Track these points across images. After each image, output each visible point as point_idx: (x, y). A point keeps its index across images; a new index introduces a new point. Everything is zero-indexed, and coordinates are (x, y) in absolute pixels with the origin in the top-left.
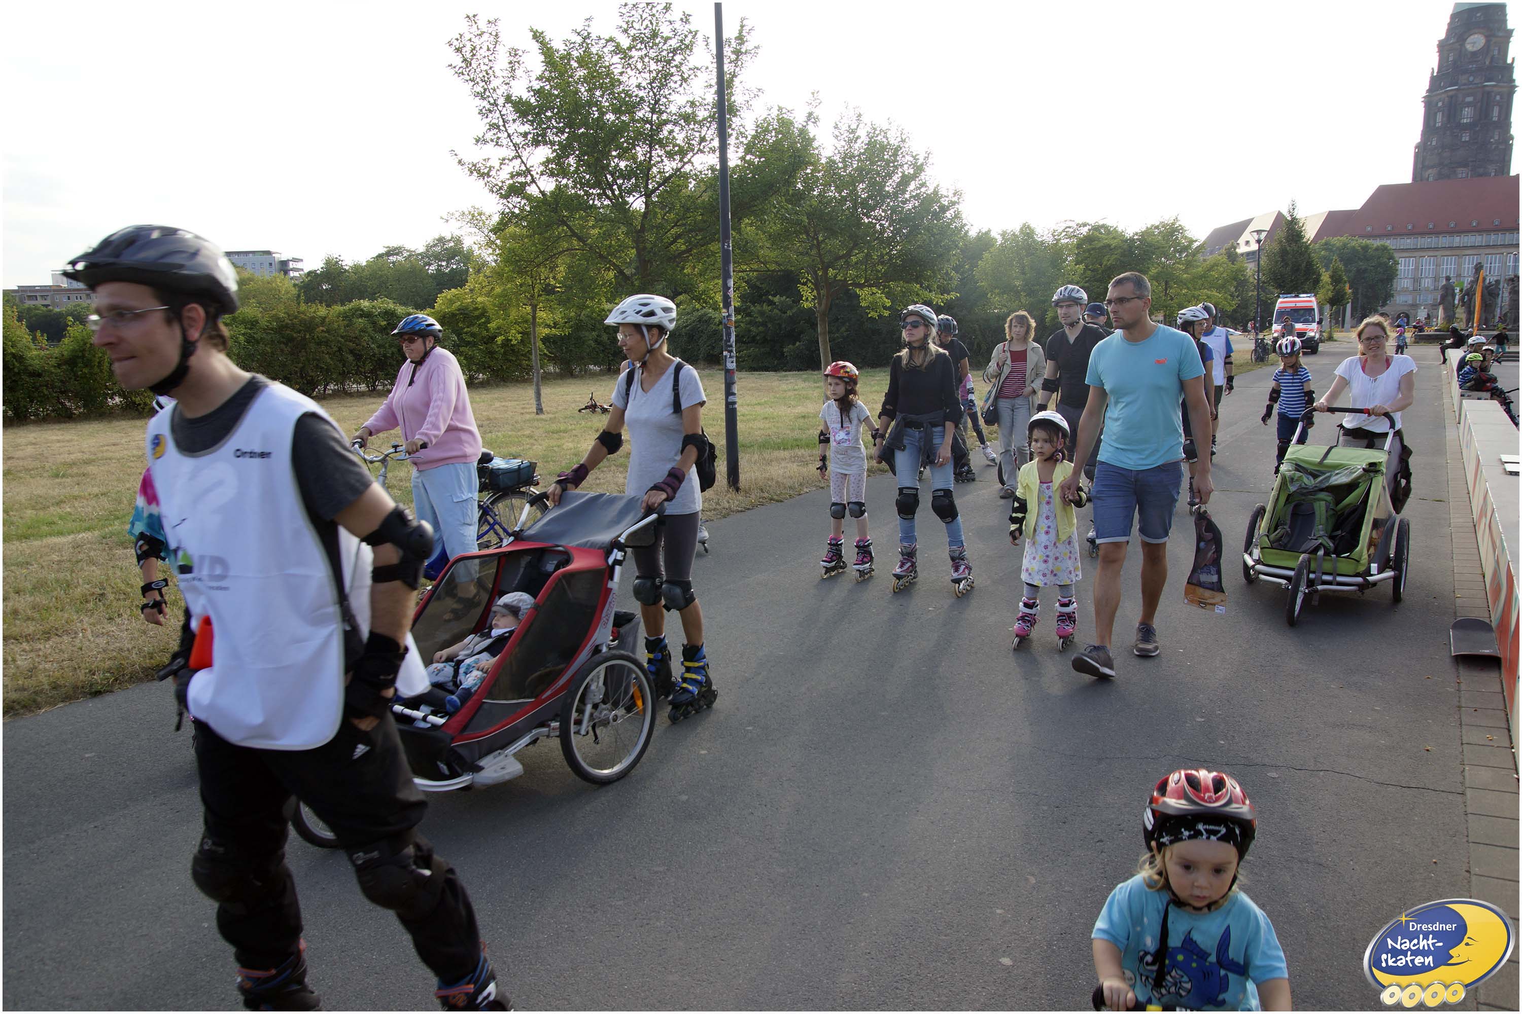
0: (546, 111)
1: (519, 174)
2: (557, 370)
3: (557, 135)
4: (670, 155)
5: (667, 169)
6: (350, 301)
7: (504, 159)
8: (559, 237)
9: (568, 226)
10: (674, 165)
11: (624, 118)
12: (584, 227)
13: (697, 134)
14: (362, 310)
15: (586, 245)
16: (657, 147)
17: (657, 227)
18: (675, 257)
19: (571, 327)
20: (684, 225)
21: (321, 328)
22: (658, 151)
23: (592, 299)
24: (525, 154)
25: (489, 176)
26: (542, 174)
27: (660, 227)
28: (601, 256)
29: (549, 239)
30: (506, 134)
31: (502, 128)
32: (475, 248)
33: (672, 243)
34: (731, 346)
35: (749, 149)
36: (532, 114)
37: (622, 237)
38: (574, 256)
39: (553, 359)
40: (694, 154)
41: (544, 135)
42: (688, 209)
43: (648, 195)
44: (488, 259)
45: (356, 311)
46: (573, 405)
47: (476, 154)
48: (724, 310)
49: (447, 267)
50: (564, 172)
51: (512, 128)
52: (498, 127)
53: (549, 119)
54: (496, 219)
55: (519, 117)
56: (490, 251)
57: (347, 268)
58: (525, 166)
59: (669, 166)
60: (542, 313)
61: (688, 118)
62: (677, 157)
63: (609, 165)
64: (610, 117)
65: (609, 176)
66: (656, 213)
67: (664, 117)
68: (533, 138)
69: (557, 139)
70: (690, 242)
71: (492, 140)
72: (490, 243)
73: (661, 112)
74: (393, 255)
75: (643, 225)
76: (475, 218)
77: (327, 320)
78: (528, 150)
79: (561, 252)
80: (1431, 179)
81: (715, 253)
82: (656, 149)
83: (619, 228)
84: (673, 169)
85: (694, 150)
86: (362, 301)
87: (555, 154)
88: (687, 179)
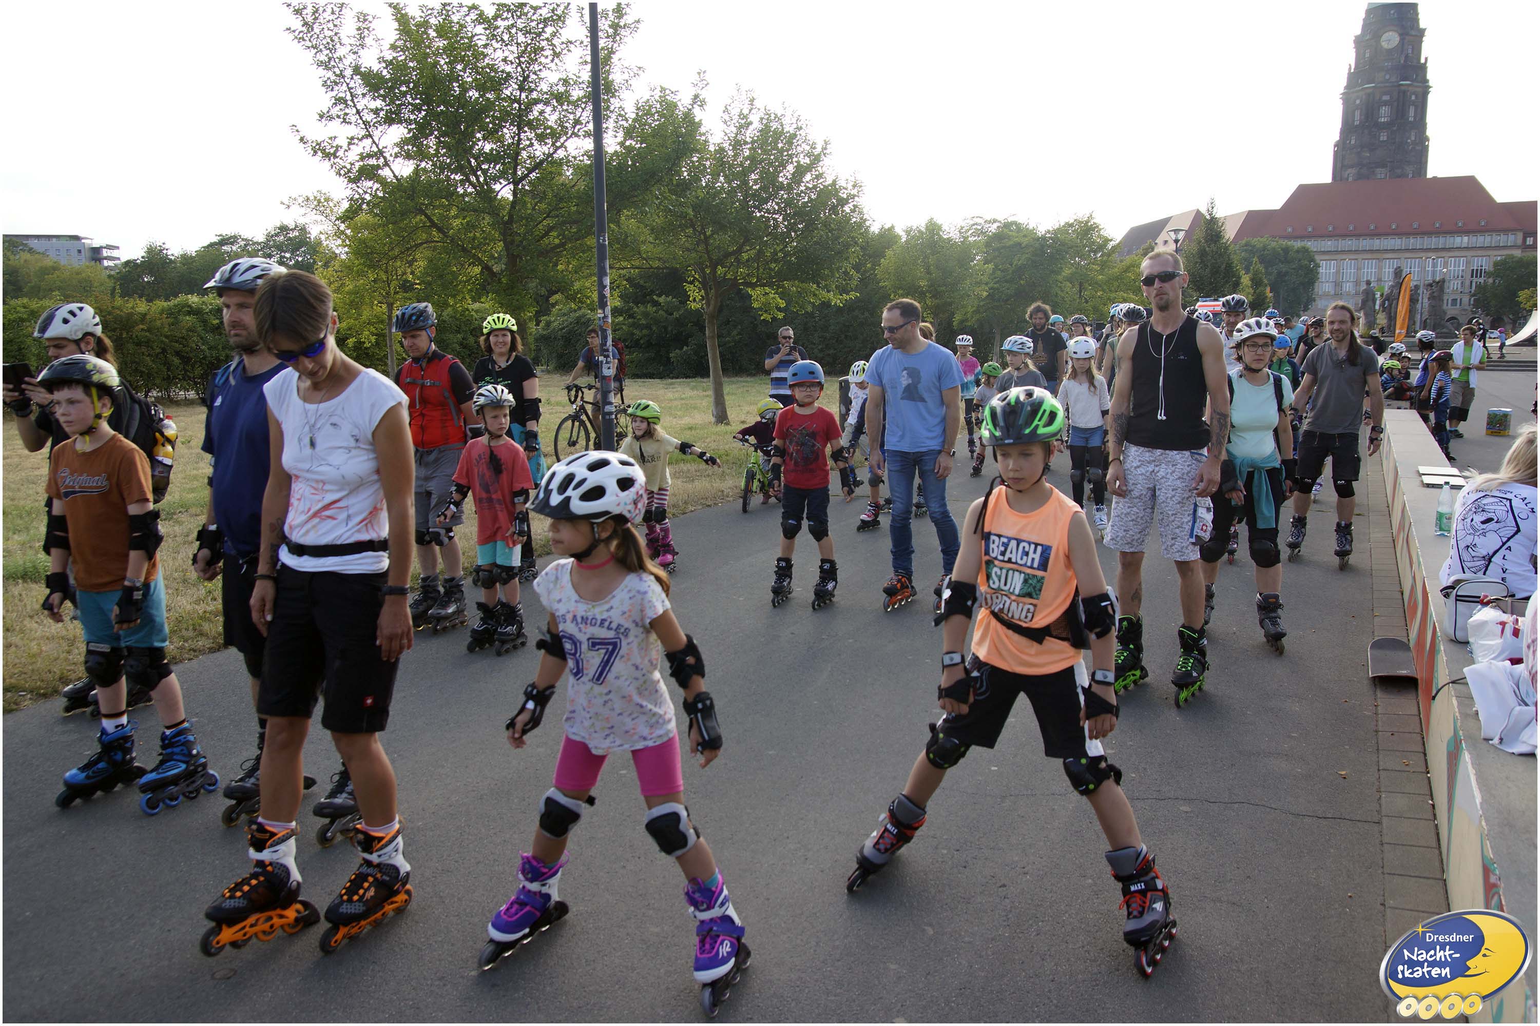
0: (401, 86)
1: (369, 156)
3: (412, 112)
4: (541, 138)
5: (538, 153)
6: (176, 296)
7: (352, 138)
8: (417, 228)
9: (426, 216)
10: (546, 149)
11: (488, 95)
12: (447, 217)
13: (571, 117)
14: (190, 306)
15: (447, 237)
16: (526, 129)
17: (527, 218)
18: (548, 252)
20: (557, 216)
21: (141, 326)
22: (528, 134)
23: (454, 296)
24: (376, 134)
25: (335, 157)
26: (396, 156)
27: (529, 218)
28: (464, 250)
29: (404, 230)
30: (354, 111)
31: (350, 103)
32: (323, 237)
33: (542, 237)
35: (629, 133)
36: (386, 88)
37: (488, 229)
38: (435, 249)
40: (568, 138)
41: (398, 113)
42: (561, 199)
43: (516, 183)
44: (337, 252)
45: (183, 307)
47: (320, 132)
48: (600, 311)
49: (291, 259)
50: (421, 154)
51: (361, 103)
52: (345, 102)
53: (404, 94)
54: (346, 205)
55: (370, 91)
56: (339, 242)
57: (173, 258)
58: (377, 147)
59: (540, 150)
61: (561, 98)
62: (549, 141)
63: (472, 148)
64: (473, 94)
65: (473, 161)
66: (525, 203)
67: (534, 95)
68: (386, 115)
69: (412, 117)
70: (564, 236)
71: (339, 117)
72: (339, 233)
73: (531, 91)
74: (227, 244)
75: (511, 216)
76: (320, 204)
77: (148, 317)
78: (380, 128)
79: (417, 246)
80: (1350, 179)
81: (590, 248)
82: (526, 132)
83: (484, 219)
84: (544, 154)
85: (567, 133)
86: (190, 296)
87: (411, 134)
88: (561, 165)
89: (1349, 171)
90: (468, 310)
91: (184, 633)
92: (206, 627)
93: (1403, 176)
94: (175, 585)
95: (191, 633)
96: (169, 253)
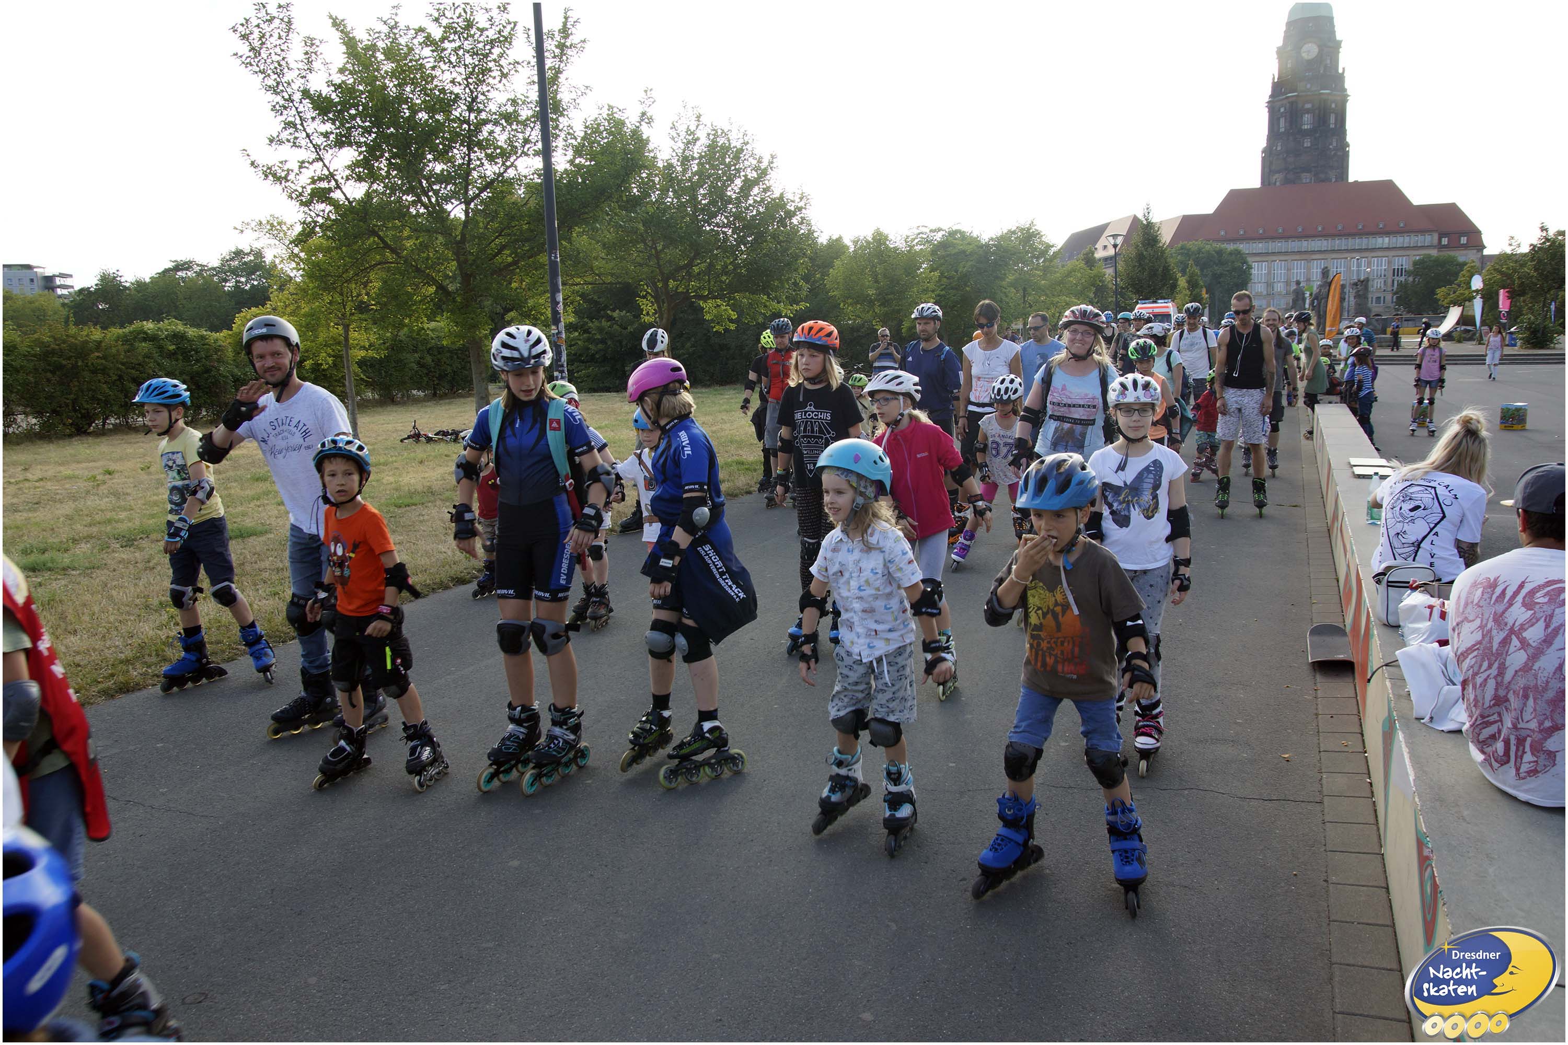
0: (350, 108)
1: (320, 179)
2: (377, 396)
3: (362, 135)
4: (491, 158)
5: (488, 173)
6: (131, 323)
7: (303, 162)
8: (370, 250)
9: (380, 237)
10: (496, 169)
11: (437, 117)
12: (401, 239)
13: (520, 136)
14: (145, 333)
15: (400, 257)
16: (476, 149)
17: (479, 238)
18: (501, 270)
19: (387, 349)
20: (509, 235)
21: (97, 354)
22: (478, 154)
23: (410, 316)
24: (327, 157)
25: (287, 181)
26: (348, 179)
27: (481, 237)
28: (418, 270)
29: (357, 251)
30: (304, 135)
31: (299, 127)
32: (277, 261)
33: (497, 254)
34: (562, 366)
35: (578, 151)
36: (335, 112)
37: (441, 249)
38: (389, 270)
39: (368, 384)
40: (518, 158)
41: (348, 136)
42: (513, 218)
43: (467, 203)
44: (292, 275)
45: (139, 334)
46: (395, 435)
47: (271, 156)
48: (553, 327)
49: (247, 282)
50: (372, 176)
51: (311, 127)
52: (295, 126)
53: (353, 118)
54: (298, 228)
55: (319, 115)
56: (293, 265)
57: (128, 285)
58: (328, 169)
59: (490, 170)
60: (356, 334)
61: (509, 118)
62: (500, 161)
63: (423, 170)
64: (423, 116)
65: (424, 182)
66: (477, 222)
67: (483, 116)
68: (337, 139)
69: (363, 140)
70: (516, 254)
71: (288, 141)
72: (293, 256)
73: (479, 111)
74: (182, 270)
75: (463, 235)
76: (274, 227)
77: (103, 344)
78: (330, 151)
79: (372, 267)
80: (1278, 184)
81: (542, 266)
82: (475, 152)
83: (437, 239)
84: (495, 174)
85: (517, 153)
86: (145, 323)
87: (362, 157)
88: (512, 184)
89: (1277, 176)
90: (423, 329)
91: (147, 659)
92: (169, 652)
93: (1327, 180)
94: (137, 611)
95: (154, 659)
96: (123, 280)
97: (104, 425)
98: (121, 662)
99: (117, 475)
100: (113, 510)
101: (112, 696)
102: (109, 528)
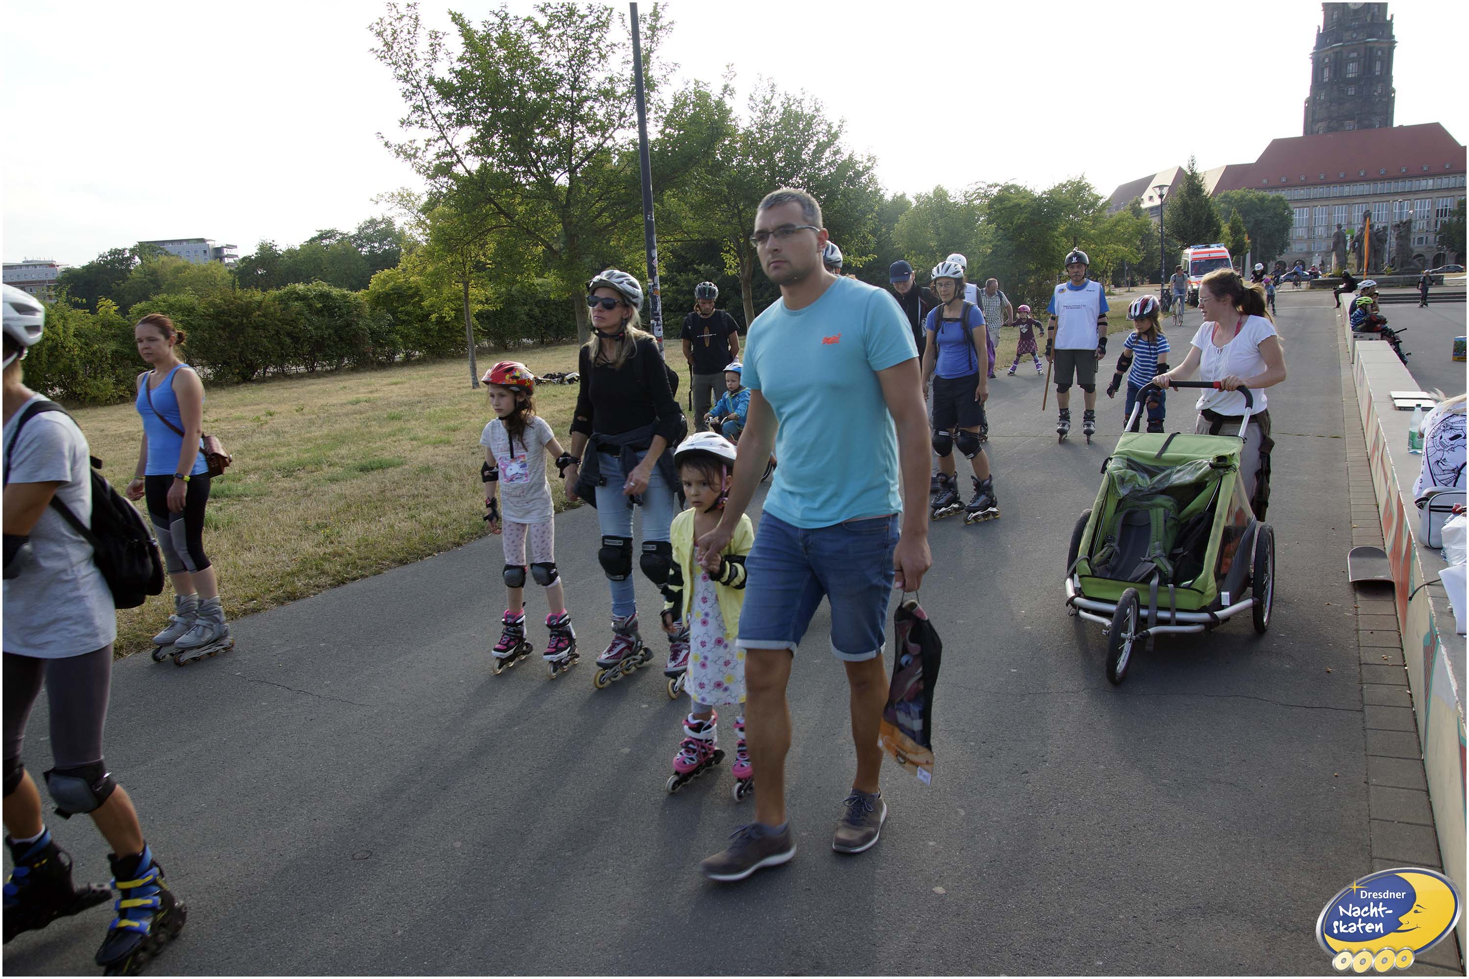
0: (469, 92)
1: (445, 155)
2: (492, 345)
3: (480, 115)
4: (592, 131)
5: (589, 144)
6: (285, 285)
7: (429, 140)
8: (487, 215)
9: (495, 204)
10: (596, 140)
11: (545, 96)
12: (513, 205)
13: (617, 110)
14: (297, 293)
15: (513, 221)
16: (578, 123)
17: (582, 202)
18: (601, 231)
19: (502, 302)
20: (608, 199)
21: (258, 313)
22: (580, 128)
23: (522, 273)
24: (450, 135)
25: (415, 157)
26: (467, 154)
27: (584, 201)
28: (529, 232)
29: (477, 217)
30: (430, 116)
31: (426, 110)
32: (407, 228)
33: (597, 217)
34: (658, 314)
35: (668, 122)
36: (456, 95)
37: (548, 213)
38: (502, 232)
39: (487, 335)
40: (615, 130)
41: (467, 116)
42: (611, 184)
43: (572, 171)
44: (419, 239)
45: (292, 294)
47: (401, 136)
48: (649, 280)
49: (379, 249)
50: (488, 151)
51: (436, 109)
52: (422, 109)
53: (472, 99)
54: (425, 199)
55: (442, 99)
56: (421, 231)
57: (281, 253)
58: (451, 146)
59: (591, 142)
60: (474, 290)
61: (608, 94)
62: (599, 133)
63: (532, 142)
64: (532, 95)
65: (533, 154)
66: (580, 188)
67: (584, 93)
68: (457, 118)
69: (480, 119)
70: (615, 215)
71: (417, 122)
72: (420, 223)
73: (581, 89)
74: (326, 238)
75: (568, 201)
76: (404, 199)
77: (263, 304)
78: (453, 130)
79: (490, 230)
80: (1321, 132)
81: (638, 226)
82: (578, 126)
83: (545, 204)
84: (595, 145)
85: (614, 125)
86: (297, 285)
87: (479, 134)
88: (610, 153)
89: (1319, 124)
90: (533, 284)
91: (309, 571)
92: (327, 566)
93: (1370, 126)
94: (298, 532)
95: (314, 572)
96: (278, 248)
97: (264, 374)
98: (288, 574)
99: (276, 416)
100: (275, 446)
101: (282, 604)
102: (272, 461)
